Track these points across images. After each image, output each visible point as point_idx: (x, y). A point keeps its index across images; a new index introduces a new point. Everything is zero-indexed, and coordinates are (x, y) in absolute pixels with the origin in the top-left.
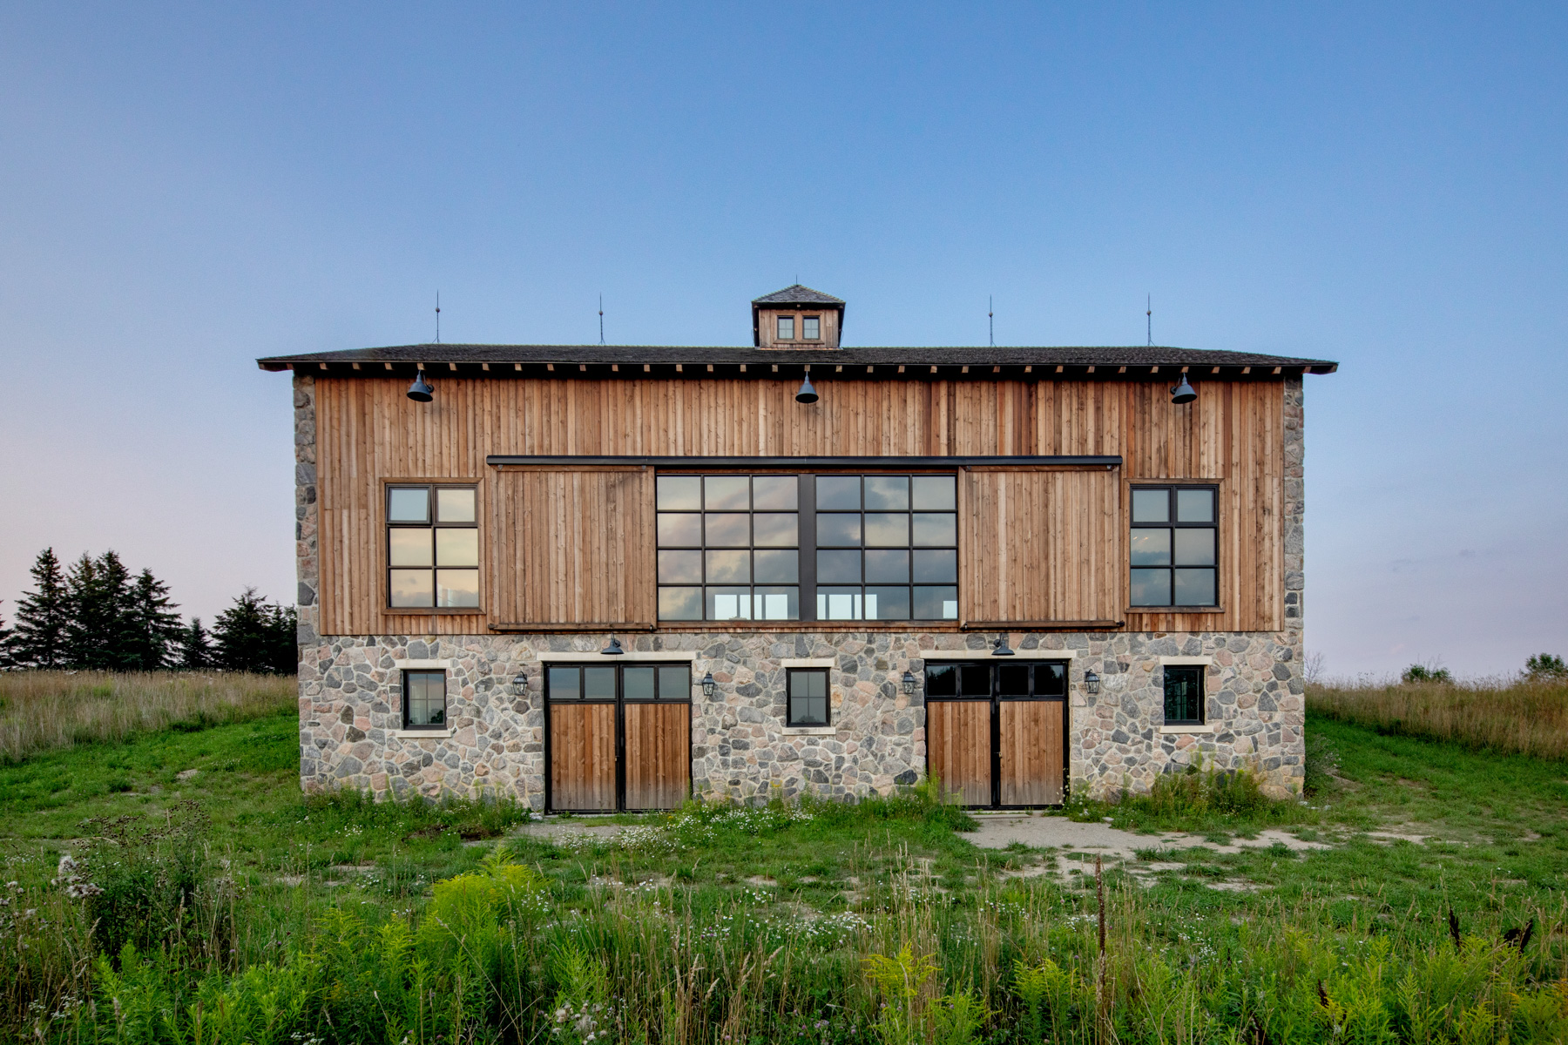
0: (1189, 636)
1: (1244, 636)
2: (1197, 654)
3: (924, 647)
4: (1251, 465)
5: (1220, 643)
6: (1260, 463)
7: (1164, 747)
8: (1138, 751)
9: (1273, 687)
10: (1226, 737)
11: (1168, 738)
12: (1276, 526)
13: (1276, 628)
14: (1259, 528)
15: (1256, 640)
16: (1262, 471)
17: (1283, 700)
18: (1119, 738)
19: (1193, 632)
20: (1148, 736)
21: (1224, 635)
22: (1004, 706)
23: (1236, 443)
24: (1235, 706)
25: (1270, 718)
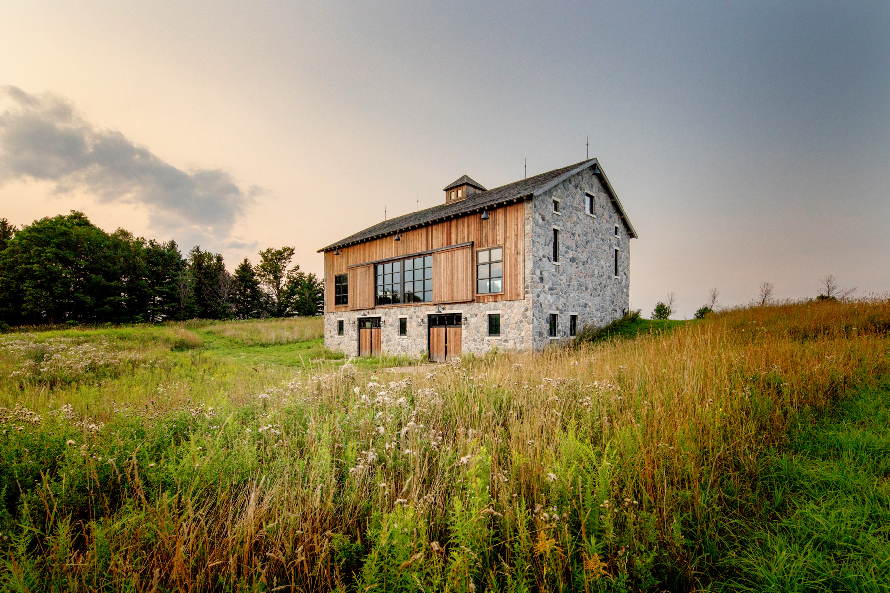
0: (495, 303)
1: (512, 302)
2: (497, 310)
3: (427, 311)
4: (513, 237)
5: (504, 305)
6: (516, 235)
7: (487, 344)
8: (479, 345)
9: (521, 322)
10: (506, 341)
11: (489, 341)
12: (521, 258)
13: (522, 299)
14: (516, 259)
15: (516, 304)
16: (517, 238)
17: (525, 327)
18: (474, 340)
19: (496, 302)
20: (482, 340)
21: (505, 302)
22: (448, 329)
23: (508, 229)
24: (509, 329)
25: (520, 334)
